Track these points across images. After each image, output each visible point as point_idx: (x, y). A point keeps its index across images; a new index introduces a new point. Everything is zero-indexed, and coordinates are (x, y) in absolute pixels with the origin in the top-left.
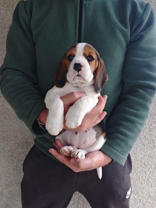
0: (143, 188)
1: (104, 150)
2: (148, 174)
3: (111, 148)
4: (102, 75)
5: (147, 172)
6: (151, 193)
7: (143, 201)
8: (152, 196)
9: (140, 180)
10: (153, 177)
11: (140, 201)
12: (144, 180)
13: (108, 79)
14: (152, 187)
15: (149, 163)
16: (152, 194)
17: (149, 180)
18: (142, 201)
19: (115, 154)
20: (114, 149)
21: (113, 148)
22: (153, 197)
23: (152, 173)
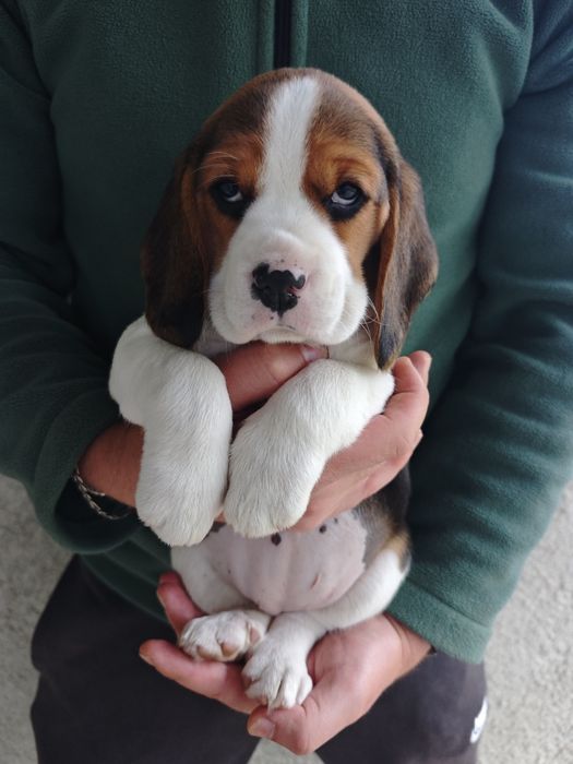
0: (512, 660)
1: (402, 614)
2: (533, 608)
3: (435, 602)
4: (408, 259)
5: (528, 602)
6: (541, 672)
7: (509, 701)
8: (543, 683)
9: (503, 631)
10: (551, 621)
11: (499, 704)
12: (516, 632)
13: (435, 271)
14: (543, 652)
15: (538, 572)
16: (543, 678)
17: (534, 632)
18: (504, 703)
19: (454, 626)
20: (449, 605)
21: (441, 600)
22: (546, 687)
23: (548, 603)
